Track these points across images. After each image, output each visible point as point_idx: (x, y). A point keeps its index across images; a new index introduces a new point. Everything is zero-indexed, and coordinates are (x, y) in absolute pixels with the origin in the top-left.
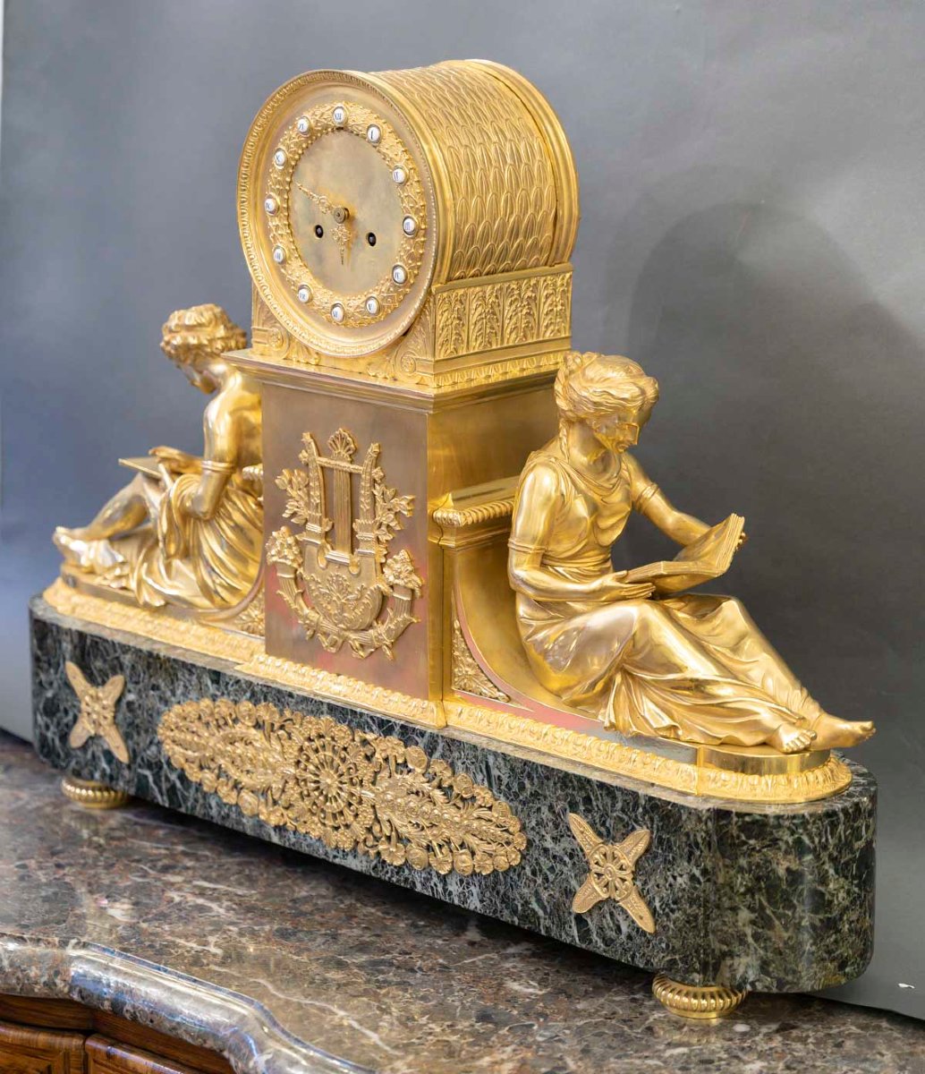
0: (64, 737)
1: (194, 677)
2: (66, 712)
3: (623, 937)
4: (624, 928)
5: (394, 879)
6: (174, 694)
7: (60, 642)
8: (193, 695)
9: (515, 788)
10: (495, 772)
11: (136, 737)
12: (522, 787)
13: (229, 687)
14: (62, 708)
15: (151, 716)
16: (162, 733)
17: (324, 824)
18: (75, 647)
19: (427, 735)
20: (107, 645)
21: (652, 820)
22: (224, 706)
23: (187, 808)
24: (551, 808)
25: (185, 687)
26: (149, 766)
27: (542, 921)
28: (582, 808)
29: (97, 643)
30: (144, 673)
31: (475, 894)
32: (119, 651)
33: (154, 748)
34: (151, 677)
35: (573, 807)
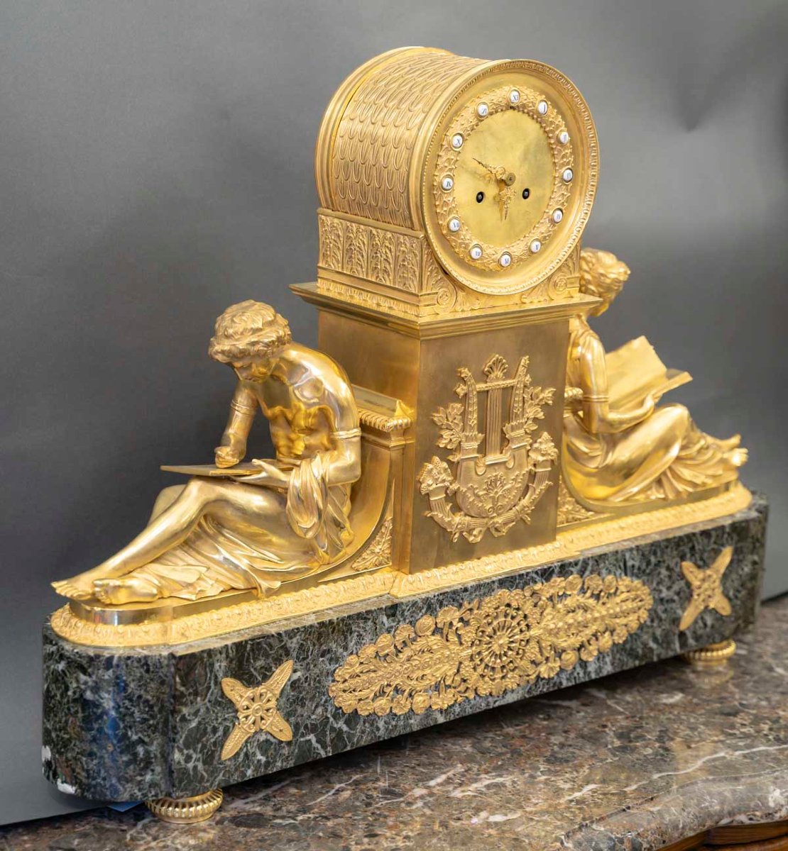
0: (210, 757)
1: (370, 623)
2: (215, 730)
3: (708, 629)
4: (709, 622)
5: (545, 690)
6: (346, 648)
7: (212, 665)
8: (367, 639)
9: (644, 566)
10: (630, 563)
11: (299, 709)
12: (649, 563)
13: (406, 614)
14: (209, 729)
15: (319, 682)
16: (335, 689)
17: (493, 680)
18: (231, 662)
19: (580, 564)
20: (271, 640)
21: (732, 539)
22: (404, 632)
23: (353, 743)
24: (668, 568)
25: (360, 635)
26: (313, 729)
27: (655, 652)
28: (688, 555)
29: (259, 644)
30: (314, 645)
31: (609, 663)
32: (285, 638)
33: (320, 710)
34: (321, 645)
35: (683, 558)
